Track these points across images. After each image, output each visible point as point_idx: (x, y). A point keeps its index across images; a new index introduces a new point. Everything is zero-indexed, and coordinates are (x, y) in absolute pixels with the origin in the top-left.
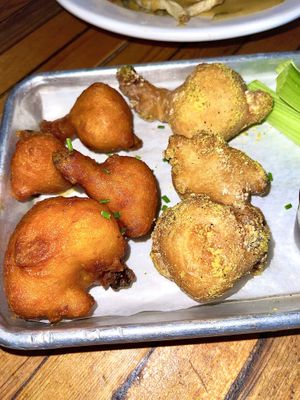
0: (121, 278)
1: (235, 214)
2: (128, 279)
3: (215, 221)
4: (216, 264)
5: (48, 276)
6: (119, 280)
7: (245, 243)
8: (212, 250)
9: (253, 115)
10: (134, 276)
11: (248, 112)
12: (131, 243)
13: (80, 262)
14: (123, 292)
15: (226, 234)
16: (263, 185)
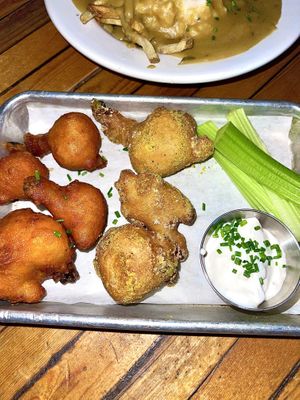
0: (69, 275)
1: (152, 247)
2: (73, 277)
3: (135, 251)
4: (129, 283)
5: (10, 275)
6: (67, 276)
7: (155, 269)
8: (128, 273)
9: (196, 158)
10: (78, 276)
11: (192, 154)
12: (77, 251)
13: (35, 266)
14: (69, 285)
15: (141, 262)
16: (189, 218)
